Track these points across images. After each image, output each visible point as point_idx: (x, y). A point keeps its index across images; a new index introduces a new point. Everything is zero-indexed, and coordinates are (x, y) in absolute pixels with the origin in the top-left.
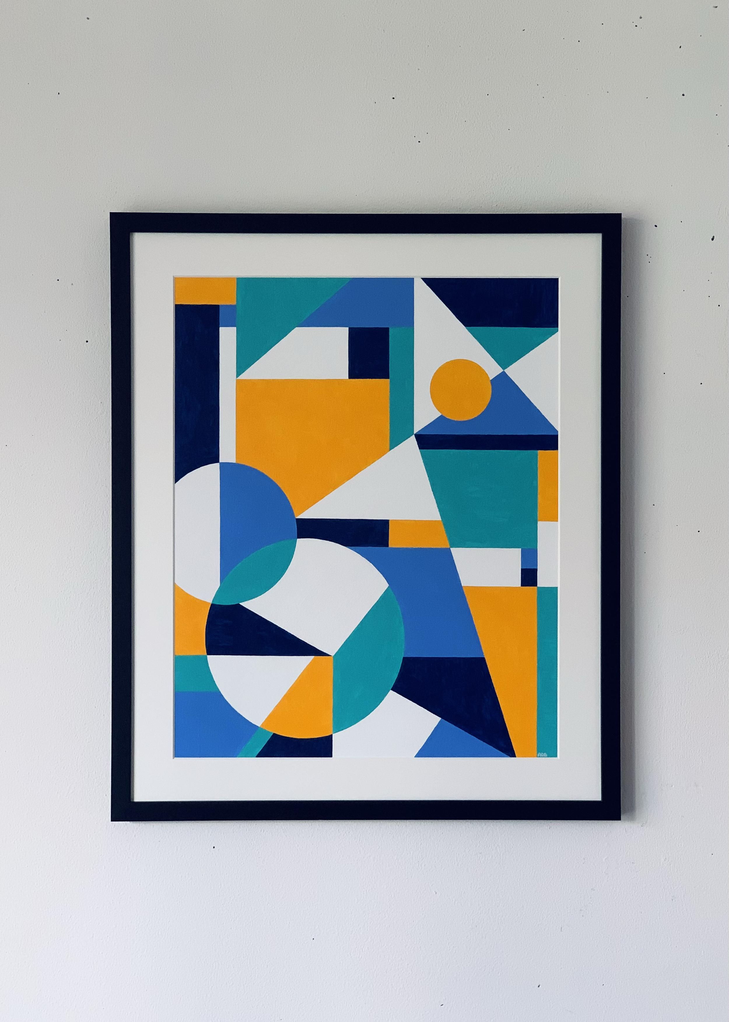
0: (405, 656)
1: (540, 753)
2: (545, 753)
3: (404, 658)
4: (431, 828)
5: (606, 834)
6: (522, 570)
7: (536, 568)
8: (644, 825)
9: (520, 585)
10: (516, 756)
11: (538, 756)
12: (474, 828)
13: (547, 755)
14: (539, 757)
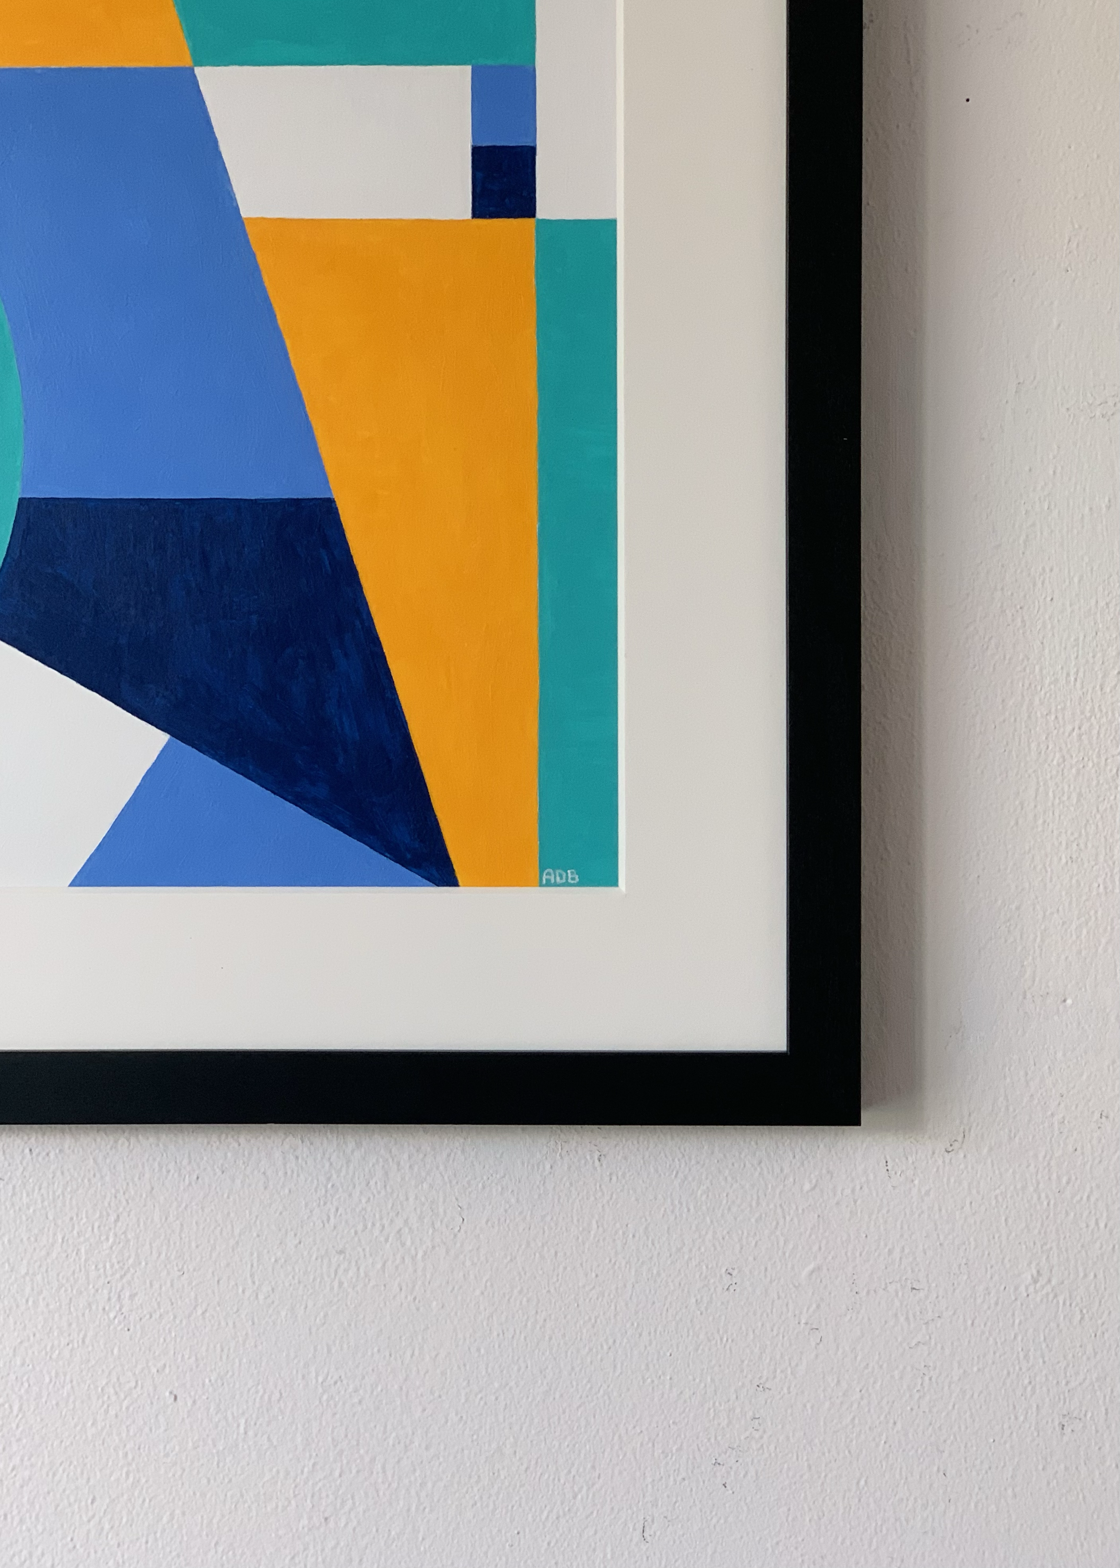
0: (24, 496)
1: (551, 871)
2: (569, 871)
3: (21, 500)
4: (154, 1160)
5: (810, 1182)
6: (477, 152)
7: (532, 145)
8: (956, 1145)
9: (469, 215)
10: (460, 883)
11: (544, 882)
12: (315, 1160)
13: (577, 877)
14: (548, 884)
